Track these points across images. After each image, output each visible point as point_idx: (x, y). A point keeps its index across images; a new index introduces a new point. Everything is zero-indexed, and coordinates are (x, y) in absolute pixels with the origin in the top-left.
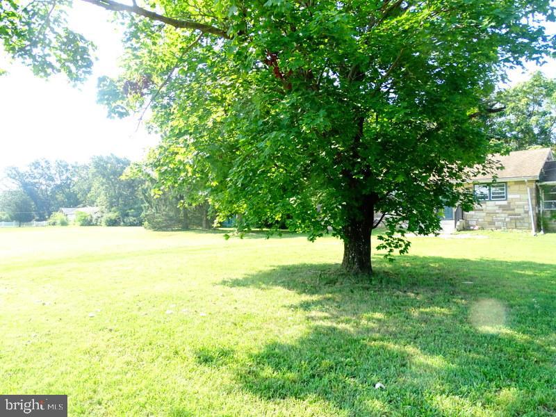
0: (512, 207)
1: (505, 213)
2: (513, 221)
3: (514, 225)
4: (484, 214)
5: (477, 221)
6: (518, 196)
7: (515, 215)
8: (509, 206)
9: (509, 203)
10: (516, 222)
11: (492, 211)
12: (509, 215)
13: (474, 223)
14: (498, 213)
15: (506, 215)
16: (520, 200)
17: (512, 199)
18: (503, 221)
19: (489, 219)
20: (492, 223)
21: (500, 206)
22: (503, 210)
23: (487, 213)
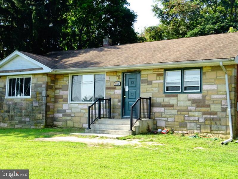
0: (207, 102)
1: (199, 111)
2: (208, 122)
3: (209, 127)
4: (174, 112)
5: (167, 121)
6: (214, 87)
7: (211, 113)
8: (204, 102)
9: (204, 97)
10: (212, 123)
11: (183, 108)
12: (204, 113)
13: (162, 124)
14: (191, 111)
15: (200, 114)
16: (217, 92)
17: (207, 91)
18: (197, 122)
19: (180, 119)
20: (183, 125)
21: (194, 101)
22: (198, 106)
23: (178, 111)
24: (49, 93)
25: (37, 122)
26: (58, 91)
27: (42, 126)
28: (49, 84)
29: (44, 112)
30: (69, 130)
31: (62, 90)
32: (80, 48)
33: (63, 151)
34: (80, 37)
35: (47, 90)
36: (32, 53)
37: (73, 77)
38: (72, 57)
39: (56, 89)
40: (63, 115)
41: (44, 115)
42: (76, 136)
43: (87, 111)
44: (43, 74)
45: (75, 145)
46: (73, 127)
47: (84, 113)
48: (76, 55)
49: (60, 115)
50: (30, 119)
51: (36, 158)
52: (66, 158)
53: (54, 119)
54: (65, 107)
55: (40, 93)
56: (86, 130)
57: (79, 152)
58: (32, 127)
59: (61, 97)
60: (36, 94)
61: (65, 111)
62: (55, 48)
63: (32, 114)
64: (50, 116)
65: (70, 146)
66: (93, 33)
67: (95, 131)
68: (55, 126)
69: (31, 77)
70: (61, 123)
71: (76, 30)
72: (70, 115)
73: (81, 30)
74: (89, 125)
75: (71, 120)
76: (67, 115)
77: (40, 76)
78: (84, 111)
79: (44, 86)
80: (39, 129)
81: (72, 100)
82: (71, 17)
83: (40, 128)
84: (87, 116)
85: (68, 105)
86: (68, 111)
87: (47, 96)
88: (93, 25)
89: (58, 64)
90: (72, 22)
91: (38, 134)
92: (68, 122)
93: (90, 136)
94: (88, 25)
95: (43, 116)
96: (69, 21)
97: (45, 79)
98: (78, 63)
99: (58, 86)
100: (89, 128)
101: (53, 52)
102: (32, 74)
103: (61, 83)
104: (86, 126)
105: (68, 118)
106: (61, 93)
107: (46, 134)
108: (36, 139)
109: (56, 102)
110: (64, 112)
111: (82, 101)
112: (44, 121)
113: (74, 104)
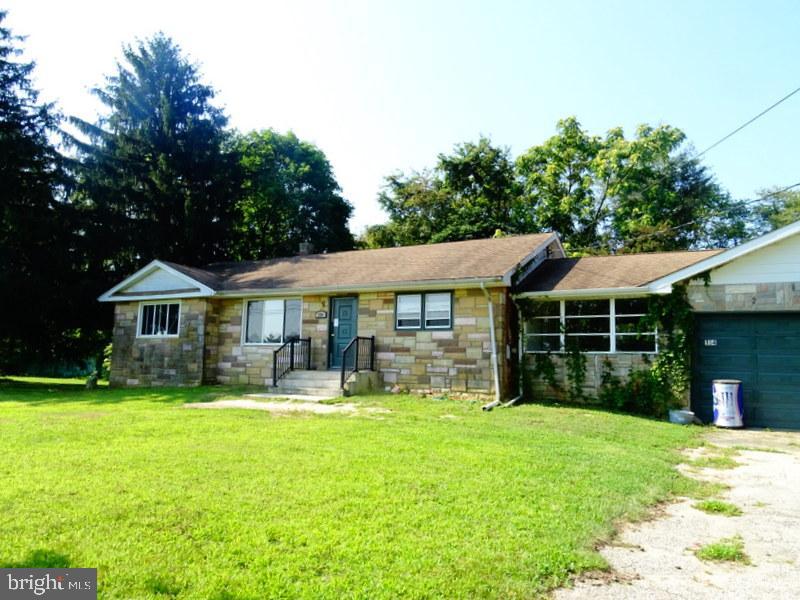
0: (461, 345)
1: (448, 358)
2: (462, 376)
3: (464, 382)
4: (410, 359)
5: (399, 374)
6: (472, 321)
7: (466, 362)
8: (457, 343)
9: (456, 336)
10: (469, 376)
11: (422, 354)
12: (457, 362)
13: (392, 378)
14: (436, 358)
15: (450, 362)
16: (476, 329)
17: (462, 326)
18: (445, 376)
19: (418, 370)
20: (424, 380)
21: (441, 343)
22: (446, 351)
23: (417, 358)
24: (209, 329)
25: (188, 377)
26: (224, 325)
27: (197, 383)
28: (211, 314)
29: (202, 361)
30: (243, 389)
31: (233, 325)
32: (262, 257)
33: (230, 424)
34: (263, 240)
35: (206, 325)
36: (182, 264)
37: (249, 304)
38: (250, 271)
39: (221, 322)
40: (233, 366)
41: (201, 365)
42: (253, 399)
43: (272, 358)
44: (201, 298)
45: (250, 413)
46: (249, 384)
47: (267, 362)
48: (254, 268)
49: (227, 365)
50: (177, 372)
51: (184, 437)
52: (235, 436)
53: (218, 371)
54: (236, 351)
55: (195, 330)
56: (270, 390)
57: (256, 425)
58: (180, 385)
59: (230, 335)
60: (189, 331)
61: (235, 358)
62: (220, 257)
63: (180, 364)
64: (212, 366)
65: (242, 416)
66: (283, 233)
67: (284, 391)
68: (219, 383)
69: (180, 302)
70: (228, 378)
71: (257, 228)
72: (244, 365)
73: (264, 229)
74: (275, 382)
75: (245, 373)
76: (238, 365)
77: (196, 301)
78: (267, 359)
79: (201, 317)
80: (192, 389)
81: (247, 340)
82: (247, 207)
83: (193, 385)
84: (272, 366)
85: (240, 348)
86: (241, 359)
87: (207, 334)
88: (284, 221)
89: (225, 282)
90: (250, 214)
91: (192, 395)
92: (241, 376)
93: (276, 399)
94: (276, 220)
95: (199, 367)
96: (246, 214)
97: (204, 306)
98: (259, 281)
99: (224, 319)
100: (275, 385)
101: (217, 264)
102: (182, 299)
103: (230, 313)
104: (269, 382)
105: (241, 369)
106: (230, 329)
107: (203, 396)
108: (187, 405)
109: (220, 343)
110: (234, 360)
111: (265, 342)
112: (201, 374)
113: (251, 347)
